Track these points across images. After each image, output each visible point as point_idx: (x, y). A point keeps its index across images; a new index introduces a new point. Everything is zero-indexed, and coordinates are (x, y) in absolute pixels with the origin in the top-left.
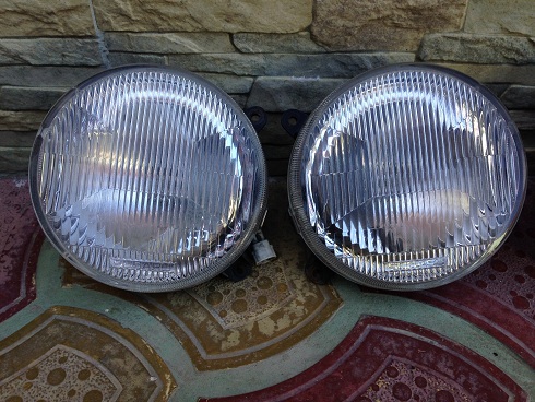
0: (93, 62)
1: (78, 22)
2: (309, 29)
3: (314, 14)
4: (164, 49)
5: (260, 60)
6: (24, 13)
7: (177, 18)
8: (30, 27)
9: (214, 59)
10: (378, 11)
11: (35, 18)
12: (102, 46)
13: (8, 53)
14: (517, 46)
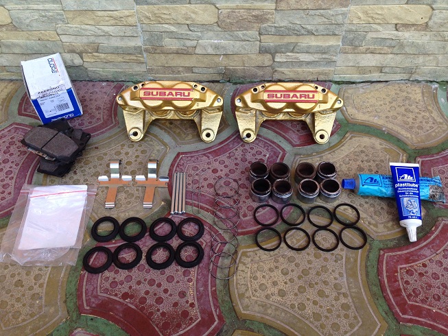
0: (136, 35)
1: (131, 20)
2: (217, 23)
3: (219, 18)
4: (163, 30)
5: (200, 34)
6: (111, 17)
7: (168, 19)
8: (113, 22)
9: (182, 34)
10: (242, 17)
11: (115, 19)
12: (139, 29)
13: (104, 31)
14: (296, 28)
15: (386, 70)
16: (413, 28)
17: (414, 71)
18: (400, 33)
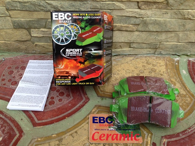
14: (41, 4)
15: (134, 45)
16: (155, 6)
17: (158, 46)
18: (143, 11)
